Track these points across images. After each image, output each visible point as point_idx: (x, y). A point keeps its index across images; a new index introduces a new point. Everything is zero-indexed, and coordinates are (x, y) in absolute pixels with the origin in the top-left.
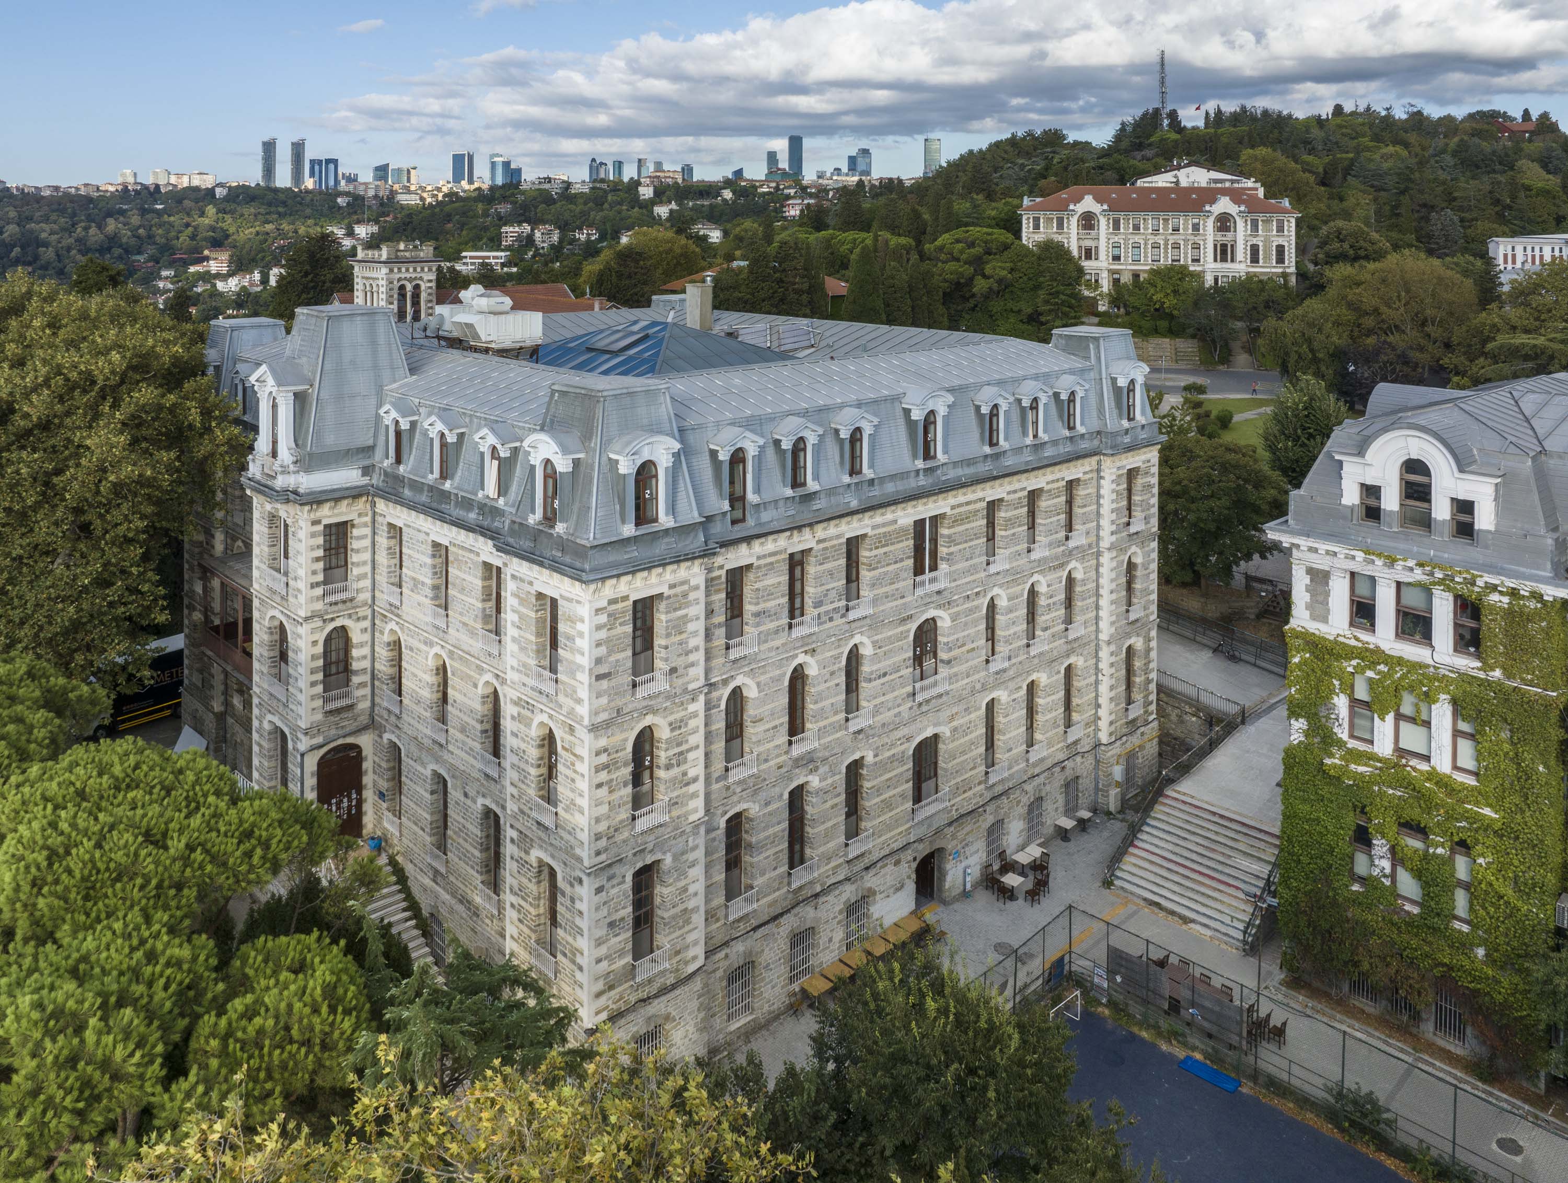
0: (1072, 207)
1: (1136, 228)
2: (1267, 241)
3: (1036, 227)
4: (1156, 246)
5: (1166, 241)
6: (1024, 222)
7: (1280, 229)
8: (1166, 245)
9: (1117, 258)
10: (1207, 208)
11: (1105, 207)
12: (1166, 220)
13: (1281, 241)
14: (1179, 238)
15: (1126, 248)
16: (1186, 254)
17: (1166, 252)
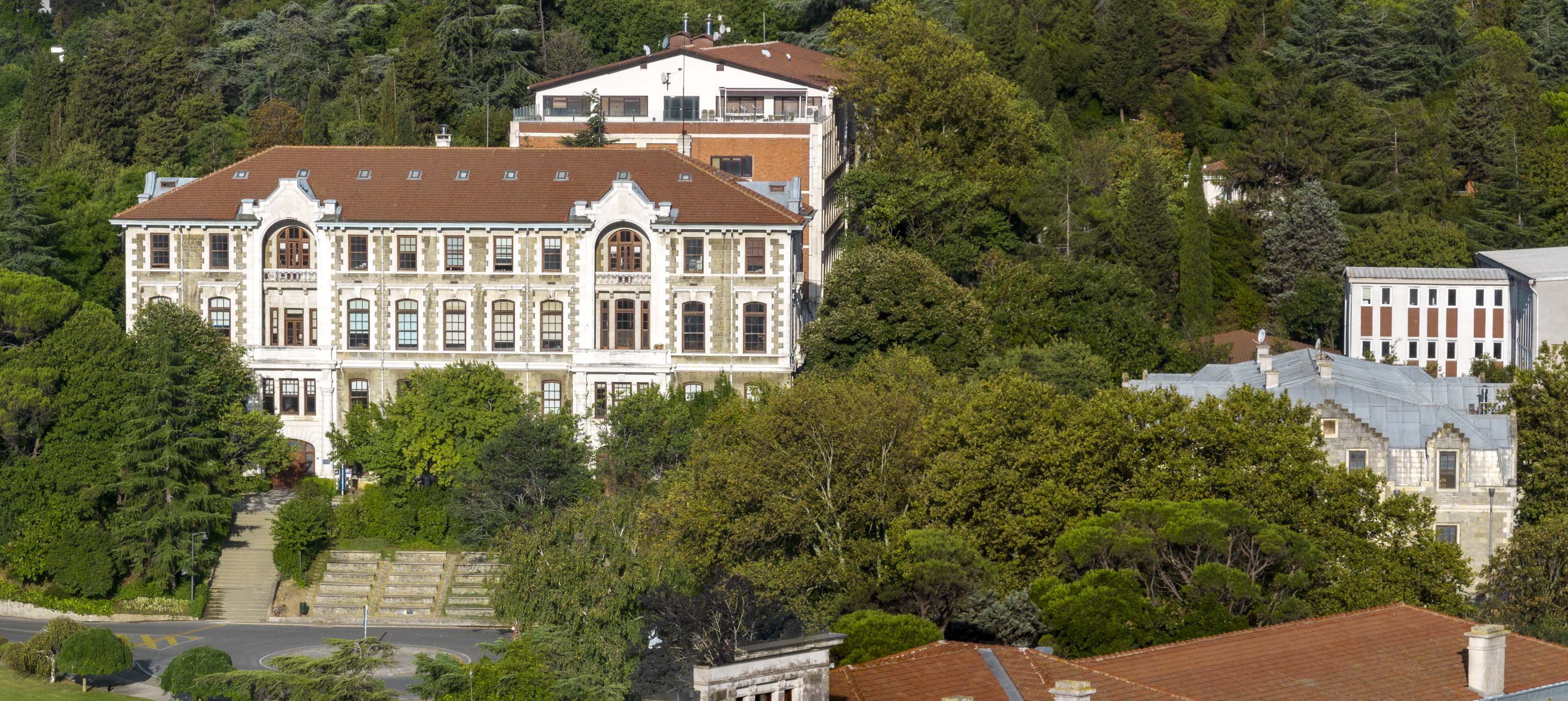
0: (247, 208)
1: (408, 261)
2: (722, 293)
3: (161, 259)
4: (453, 310)
5: (481, 296)
6: (130, 246)
7: (755, 263)
8: (480, 305)
9: (359, 340)
10: (580, 210)
11: (330, 208)
12: (479, 243)
13: (755, 294)
14: (511, 289)
15: (382, 313)
16: (527, 328)
17: (479, 324)
